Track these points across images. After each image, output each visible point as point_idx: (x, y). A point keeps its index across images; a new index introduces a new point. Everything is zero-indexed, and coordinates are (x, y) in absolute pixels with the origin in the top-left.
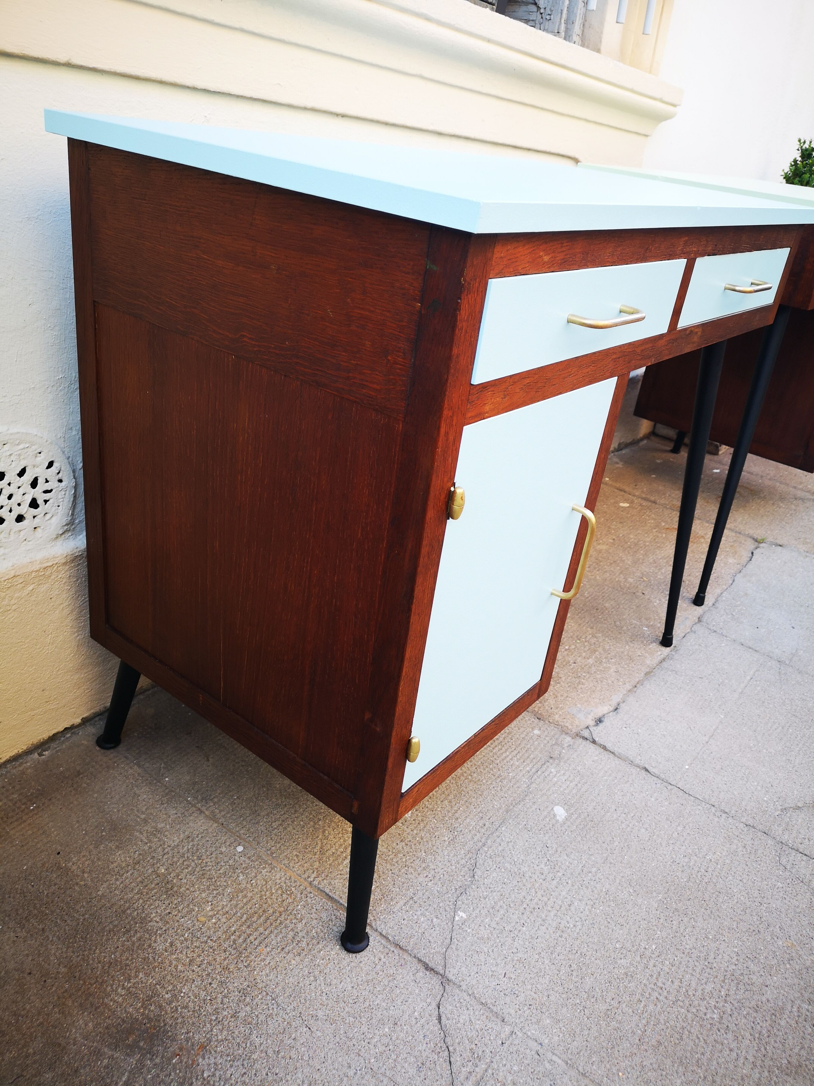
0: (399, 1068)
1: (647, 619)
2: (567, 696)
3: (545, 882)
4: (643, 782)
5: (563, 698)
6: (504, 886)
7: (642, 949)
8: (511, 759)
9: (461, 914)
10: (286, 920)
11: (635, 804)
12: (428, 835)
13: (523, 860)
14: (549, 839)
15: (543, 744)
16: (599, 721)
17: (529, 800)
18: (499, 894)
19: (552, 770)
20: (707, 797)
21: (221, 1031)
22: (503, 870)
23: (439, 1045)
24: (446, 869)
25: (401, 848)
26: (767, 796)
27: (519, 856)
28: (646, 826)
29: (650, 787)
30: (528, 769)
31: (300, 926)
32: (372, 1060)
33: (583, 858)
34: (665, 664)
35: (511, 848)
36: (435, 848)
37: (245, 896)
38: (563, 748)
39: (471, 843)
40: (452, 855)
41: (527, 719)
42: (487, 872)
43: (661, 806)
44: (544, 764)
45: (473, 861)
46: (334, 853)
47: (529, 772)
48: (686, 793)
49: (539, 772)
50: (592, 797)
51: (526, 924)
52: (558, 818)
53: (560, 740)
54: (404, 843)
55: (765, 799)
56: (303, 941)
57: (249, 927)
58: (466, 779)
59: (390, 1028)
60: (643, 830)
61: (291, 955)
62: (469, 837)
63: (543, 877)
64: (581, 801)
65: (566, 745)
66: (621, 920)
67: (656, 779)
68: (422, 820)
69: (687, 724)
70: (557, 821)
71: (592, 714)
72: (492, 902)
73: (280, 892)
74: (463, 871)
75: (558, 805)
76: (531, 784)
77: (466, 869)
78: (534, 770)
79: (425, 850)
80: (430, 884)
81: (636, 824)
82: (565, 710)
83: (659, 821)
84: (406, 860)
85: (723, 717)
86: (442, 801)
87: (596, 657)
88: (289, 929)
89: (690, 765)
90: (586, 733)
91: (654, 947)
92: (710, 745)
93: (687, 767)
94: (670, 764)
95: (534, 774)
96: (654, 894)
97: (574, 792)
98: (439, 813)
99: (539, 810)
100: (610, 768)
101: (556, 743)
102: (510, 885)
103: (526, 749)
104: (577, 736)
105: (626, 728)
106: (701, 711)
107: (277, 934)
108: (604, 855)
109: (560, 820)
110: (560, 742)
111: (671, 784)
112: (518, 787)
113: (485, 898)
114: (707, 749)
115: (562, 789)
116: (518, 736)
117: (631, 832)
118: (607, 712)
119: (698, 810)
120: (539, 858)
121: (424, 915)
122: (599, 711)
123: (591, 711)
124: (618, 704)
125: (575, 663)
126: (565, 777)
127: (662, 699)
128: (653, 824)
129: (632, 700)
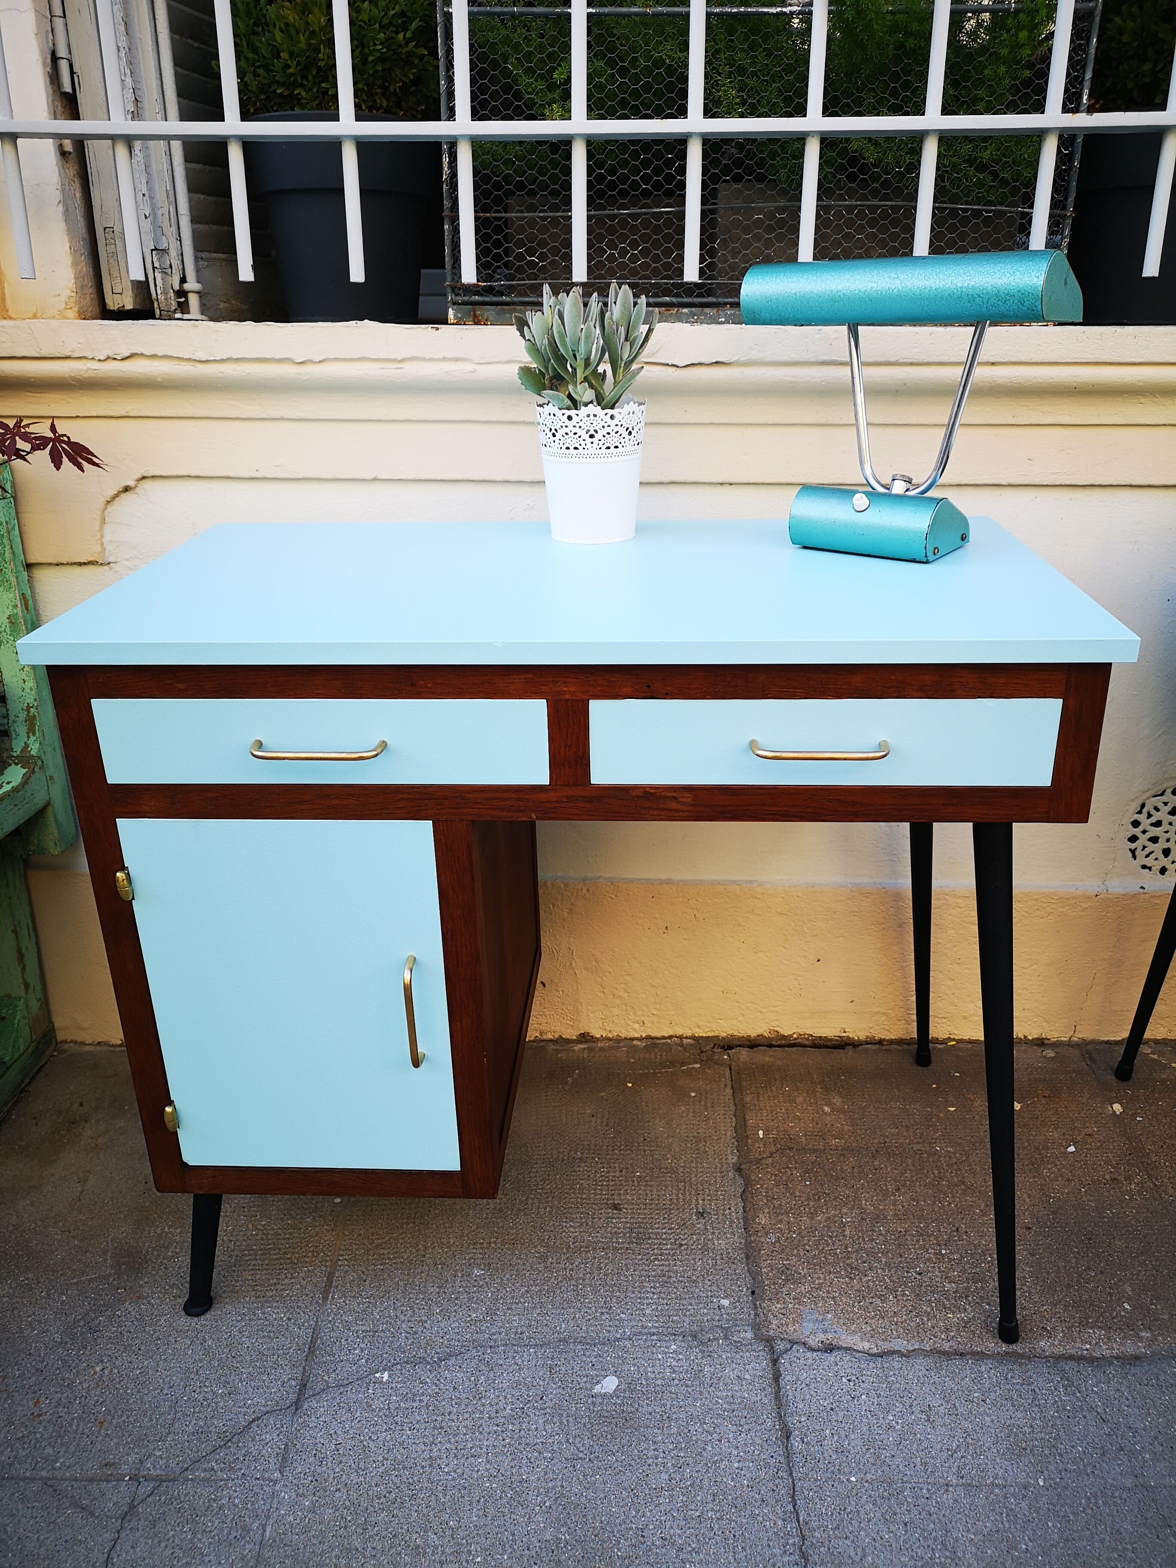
0: (189, 1419)
1: (1156, 1298)
2: (834, 1298)
3: (488, 1419)
4: (759, 1441)
5: (825, 1295)
6: (452, 1390)
7: (466, 1550)
8: (648, 1304)
10: (286, 1269)
11: (704, 1449)
12: (465, 1301)
13: (502, 1387)
14: (556, 1395)
15: (709, 1318)
16: (829, 1348)
17: (598, 1350)
18: (437, 1390)
19: (673, 1347)
20: (814, 1524)
21: (159, 1298)
22: (472, 1379)
23: (228, 1434)
24: (433, 1336)
25: (430, 1291)
27: (504, 1381)
28: (678, 1477)
29: (757, 1452)
30: (650, 1325)
31: (286, 1281)
32: (185, 1398)
33: (556, 1437)
34: (1068, 1366)
35: (511, 1370)
36: (454, 1314)
37: (290, 1234)
38: (726, 1339)
39: (487, 1336)
40: (456, 1330)
41: (739, 1283)
42: (458, 1368)
43: (732, 1478)
44: (675, 1335)
45: (462, 1350)
47: (646, 1328)
48: (793, 1497)
49: (655, 1337)
50: (669, 1403)
51: (415, 1431)
52: (598, 1387)
53: (737, 1329)
54: (438, 1290)
56: (272, 1292)
57: (262, 1254)
58: (573, 1285)
59: (223, 1392)
60: (665, 1476)
61: (253, 1293)
62: (493, 1331)
63: (493, 1415)
64: (650, 1395)
65: (735, 1338)
66: (491, 1511)
67: (781, 1452)
68: (481, 1286)
69: (958, 1446)
70: (591, 1389)
71: (831, 1336)
72: (421, 1391)
73: (311, 1249)
74: (442, 1349)
75: (618, 1378)
76: (626, 1339)
77: (448, 1350)
78: (654, 1330)
79: (443, 1309)
80: (403, 1335)
81: (669, 1464)
82: (801, 1307)
83: (701, 1487)
84: (418, 1304)
85: (1042, 1484)
86: (522, 1286)
87: (968, 1289)
88: (278, 1277)
89: (861, 1480)
90: (781, 1346)
91: (479, 1559)
92: (947, 1491)
93: (853, 1479)
94: (834, 1457)
95: (647, 1334)
96: (564, 1529)
97: (659, 1382)
98: (504, 1292)
99: (593, 1365)
100: (744, 1398)
101: (726, 1329)
102: (457, 1395)
103: (682, 1307)
104: (767, 1341)
105: (849, 1381)
106: (1016, 1452)
107: (268, 1274)
108: (581, 1455)
109: (595, 1391)
110: (733, 1330)
111: (791, 1474)
112: (609, 1332)
113: (421, 1383)
114: (928, 1490)
115: (649, 1369)
116: (697, 1290)
117: (649, 1465)
118: (861, 1348)
119: (772, 1522)
120: (518, 1399)
121: (362, 1350)
122: (847, 1340)
123: (835, 1332)
124: (893, 1352)
125: (920, 1274)
126: (675, 1363)
127: (976, 1395)
128: (689, 1483)
129: (920, 1365)
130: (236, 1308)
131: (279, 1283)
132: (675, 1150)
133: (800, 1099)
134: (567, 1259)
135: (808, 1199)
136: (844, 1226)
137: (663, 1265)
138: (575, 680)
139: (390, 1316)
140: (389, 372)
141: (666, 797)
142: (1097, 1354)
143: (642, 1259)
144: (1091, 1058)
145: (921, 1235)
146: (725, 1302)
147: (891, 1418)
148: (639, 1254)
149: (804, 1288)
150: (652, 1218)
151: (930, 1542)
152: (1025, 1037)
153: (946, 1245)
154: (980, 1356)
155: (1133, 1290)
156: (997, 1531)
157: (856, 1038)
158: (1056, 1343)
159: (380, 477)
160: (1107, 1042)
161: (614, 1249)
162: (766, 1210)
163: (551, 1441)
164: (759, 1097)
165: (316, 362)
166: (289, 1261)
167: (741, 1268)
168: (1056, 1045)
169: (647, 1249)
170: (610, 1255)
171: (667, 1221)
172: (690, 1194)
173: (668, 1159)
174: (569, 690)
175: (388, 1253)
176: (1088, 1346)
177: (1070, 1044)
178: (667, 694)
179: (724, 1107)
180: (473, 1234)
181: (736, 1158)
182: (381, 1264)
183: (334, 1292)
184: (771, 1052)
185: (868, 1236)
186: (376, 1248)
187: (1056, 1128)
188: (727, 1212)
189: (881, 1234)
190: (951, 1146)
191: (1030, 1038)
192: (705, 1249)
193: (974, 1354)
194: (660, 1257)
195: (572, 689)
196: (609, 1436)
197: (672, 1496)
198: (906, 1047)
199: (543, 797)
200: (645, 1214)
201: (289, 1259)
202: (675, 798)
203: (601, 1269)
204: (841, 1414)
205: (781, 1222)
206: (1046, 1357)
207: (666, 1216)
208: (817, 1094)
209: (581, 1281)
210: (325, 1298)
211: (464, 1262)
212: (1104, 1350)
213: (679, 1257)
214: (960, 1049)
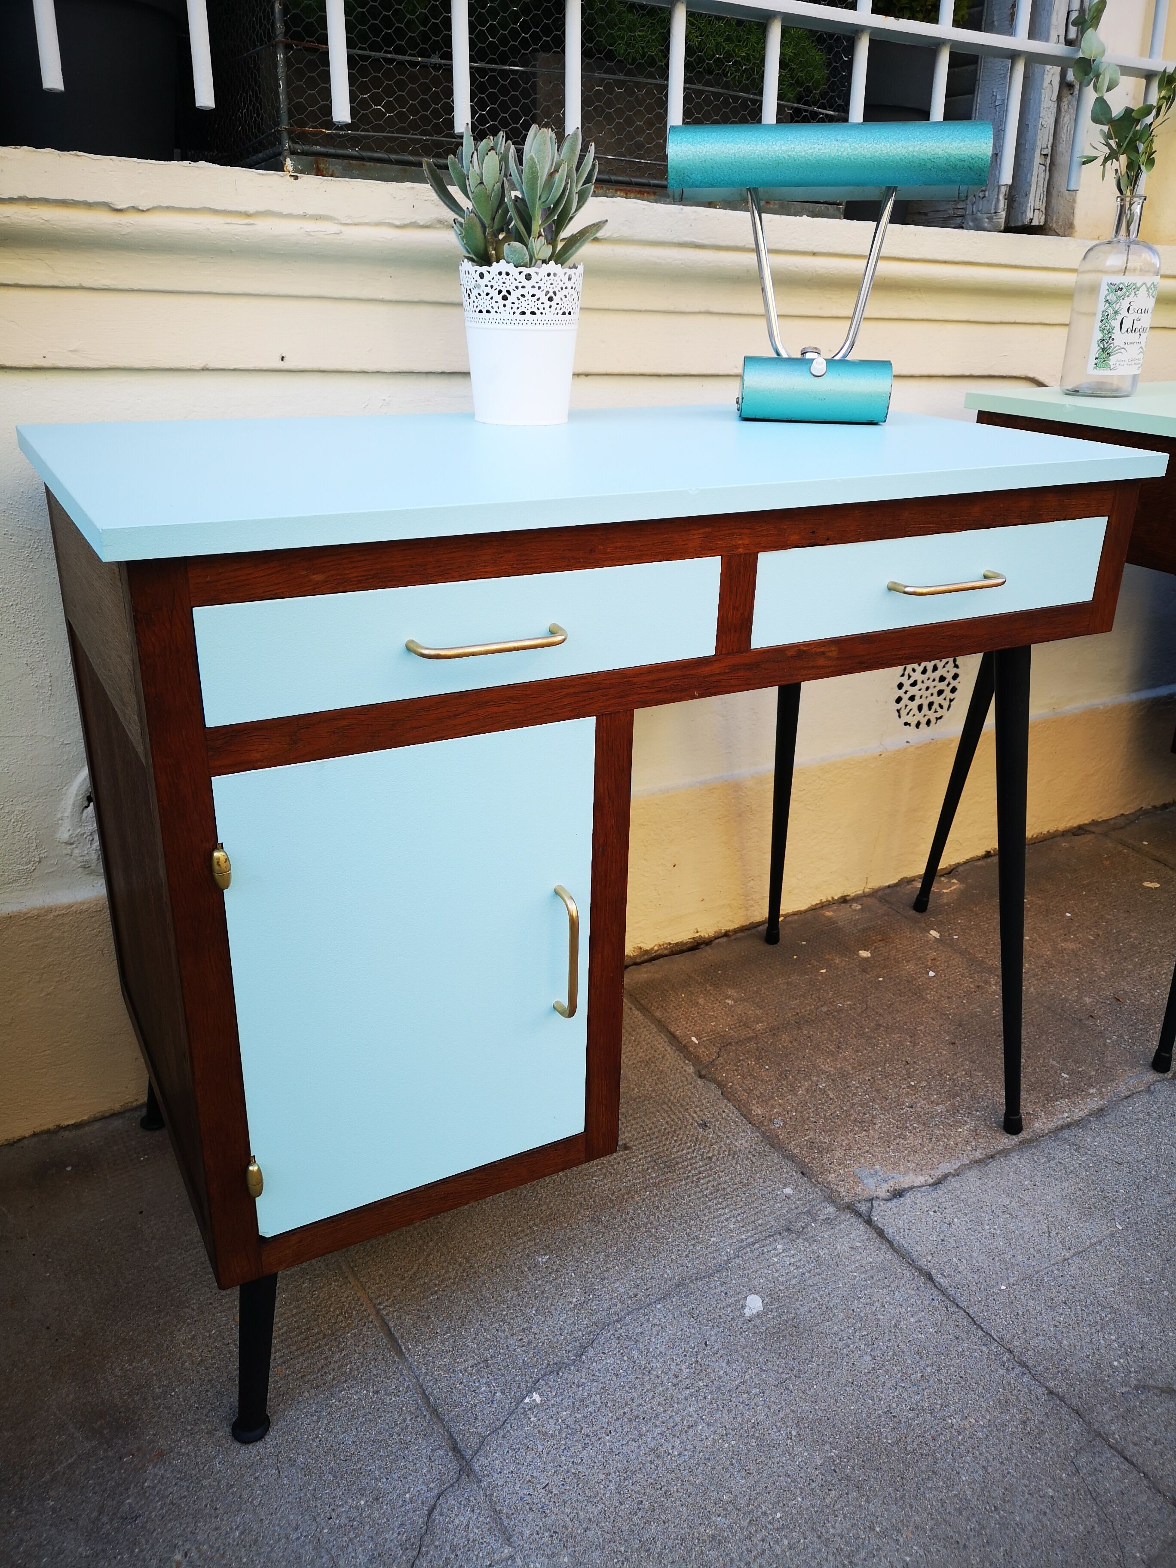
0: (350, 1550)
1: (1076, 1062)
2: (867, 1151)
3: (674, 1388)
4: (913, 1292)
6: (614, 1378)
7: (759, 1513)
8: (727, 1220)
9: (536, 1397)
10: (326, 1345)
11: (878, 1320)
12: (553, 1290)
13: (661, 1353)
14: (716, 1335)
15: (787, 1209)
16: (898, 1194)
17: (718, 1278)
18: (601, 1386)
19: (779, 1247)
20: (1008, 1337)
21: (188, 1444)
22: (625, 1358)
23: (412, 1540)
24: (550, 1337)
25: (509, 1298)
26: (1122, 1361)
27: (658, 1346)
28: (878, 1353)
29: (919, 1302)
30: (743, 1237)
32: (326, 1531)
33: (750, 1372)
34: (1066, 1134)
35: (655, 1333)
36: (553, 1307)
37: (297, 1307)
38: (815, 1221)
39: (604, 1313)
40: (569, 1322)
41: (785, 1170)
42: (602, 1355)
43: (919, 1332)
44: (772, 1236)
45: (592, 1337)
46: (425, 1283)
47: (742, 1241)
48: (975, 1324)
49: (757, 1245)
50: (817, 1295)
51: (613, 1433)
52: (746, 1310)
53: (817, 1208)
54: (516, 1293)
55: (1116, 1363)
56: (330, 1374)
58: (646, 1232)
59: (367, 1501)
60: (868, 1358)
61: (307, 1386)
62: (605, 1306)
63: (675, 1381)
64: (796, 1297)
65: (822, 1217)
66: (752, 1467)
67: (936, 1292)
68: (557, 1271)
70: (743, 1315)
71: (891, 1183)
72: (586, 1394)
73: (337, 1312)
74: (571, 1345)
75: (757, 1294)
76: (735, 1258)
77: (577, 1344)
78: (751, 1240)
79: (538, 1308)
80: (518, 1350)
81: (863, 1346)
82: (850, 1169)
83: (903, 1352)
84: (506, 1315)
85: (1121, 1228)
86: (597, 1253)
87: (953, 1105)
88: (323, 1357)
89: (1009, 1285)
90: (863, 1208)
91: (779, 1515)
92: (1069, 1264)
93: (1003, 1287)
94: (976, 1277)
95: (749, 1245)
96: (827, 1447)
97: (794, 1282)
98: (585, 1266)
99: (726, 1293)
100: (871, 1263)
101: (809, 1212)
102: (624, 1379)
103: (757, 1210)
104: (848, 1208)
105: (935, 1212)
106: (1087, 1212)
107: (307, 1358)
108: (784, 1376)
109: (747, 1315)
110: (815, 1211)
111: (958, 1306)
112: (714, 1258)
113: (578, 1386)
114: (1058, 1270)
115: (776, 1275)
116: (757, 1191)
117: (847, 1355)
118: (919, 1184)
119: (979, 1351)
120: (685, 1355)
121: (488, 1385)
122: (906, 1181)
123: (893, 1178)
124: (945, 1177)
125: (912, 1107)
126: (793, 1260)
127: (1026, 1183)
128: (891, 1353)
129: (972, 1175)
130: (301, 1411)
131: (330, 1363)
132: (633, 1080)
133: (701, 1001)
134: (618, 1211)
135: (779, 1080)
136: (825, 1092)
137: (709, 1181)
138: (749, 531)
139: (487, 1340)
140: (237, 228)
141: (816, 653)
142: (1076, 1118)
143: (687, 1184)
144: (886, 901)
145: (886, 1077)
146: (788, 1191)
147: (988, 1227)
148: (681, 1180)
149: (839, 1153)
150: (665, 1145)
151: (1091, 1308)
152: (833, 898)
153: (909, 1077)
154: (1005, 1153)
155: (1058, 1063)
156: (1123, 1277)
157: (707, 936)
158: (1045, 1121)
159: (212, 365)
160: (889, 887)
161: (654, 1184)
162: (754, 1102)
163: (747, 1377)
164: (665, 1010)
165: (143, 211)
166: (321, 1336)
167: (775, 1157)
168: (856, 899)
169: (684, 1173)
170: (655, 1191)
171: (680, 1142)
172: (680, 1112)
173: (633, 1090)
174: (742, 542)
175: (431, 1280)
176: (1066, 1115)
177: (865, 895)
178: (828, 539)
179: (644, 1027)
180: (505, 1225)
181: (692, 1067)
182: (432, 1294)
183: (404, 1344)
184: (644, 968)
185: (850, 1092)
186: (412, 1279)
187: (908, 961)
188: (724, 1115)
189: (857, 1087)
190: (849, 1000)
191: (836, 898)
192: (734, 1154)
193: (999, 1152)
194: (701, 1175)
195: (746, 542)
196: (793, 1348)
197: (887, 1371)
198: (749, 932)
199: (706, 670)
200: (656, 1143)
201: (318, 1333)
202: (823, 653)
203: (658, 1207)
204: (952, 1241)
205: (773, 1107)
206: (1047, 1134)
207: (675, 1138)
208: (711, 992)
209: (649, 1225)
210: (400, 1353)
211: (519, 1255)
212: (1078, 1114)
213: (718, 1168)
214: (790, 922)
